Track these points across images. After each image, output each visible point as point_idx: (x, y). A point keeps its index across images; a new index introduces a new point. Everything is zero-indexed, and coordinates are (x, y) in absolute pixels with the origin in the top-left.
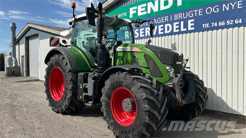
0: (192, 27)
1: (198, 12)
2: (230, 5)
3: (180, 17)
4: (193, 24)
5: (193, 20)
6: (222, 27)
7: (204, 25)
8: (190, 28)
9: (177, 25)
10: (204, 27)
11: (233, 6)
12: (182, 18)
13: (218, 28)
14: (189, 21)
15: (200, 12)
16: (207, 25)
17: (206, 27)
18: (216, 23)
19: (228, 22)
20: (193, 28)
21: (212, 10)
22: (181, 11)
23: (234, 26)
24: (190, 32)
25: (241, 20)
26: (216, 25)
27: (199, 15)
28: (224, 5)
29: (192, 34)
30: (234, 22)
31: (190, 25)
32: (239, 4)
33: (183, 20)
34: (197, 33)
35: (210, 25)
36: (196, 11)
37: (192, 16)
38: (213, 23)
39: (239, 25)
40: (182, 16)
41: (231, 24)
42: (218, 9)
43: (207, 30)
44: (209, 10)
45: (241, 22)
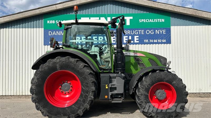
0: (137, 40)
1: (141, 32)
2: (159, 31)
3: (129, 33)
4: (138, 39)
5: (138, 36)
6: (156, 43)
7: (145, 40)
8: (136, 41)
9: (126, 38)
10: (145, 42)
11: (161, 32)
12: (130, 34)
13: (153, 43)
14: (135, 37)
15: (142, 32)
16: (147, 41)
17: (146, 42)
18: (152, 40)
19: (159, 40)
20: (138, 42)
21: (150, 32)
22: (129, 29)
23: (162, 43)
24: (136, 44)
25: (165, 40)
26: (152, 41)
27: (142, 34)
28: (156, 30)
29: (137, 45)
30: (162, 41)
31: (136, 39)
32: (164, 32)
33: (131, 35)
34: (140, 45)
35: (149, 41)
36: (140, 31)
37: (137, 34)
38: (151, 40)
39: (164, 43)
40: (130, 32)
41: (160, 42)
42: (153, 32)
43: (147, 43)
44: (148, 32)
45: (165, 41)
